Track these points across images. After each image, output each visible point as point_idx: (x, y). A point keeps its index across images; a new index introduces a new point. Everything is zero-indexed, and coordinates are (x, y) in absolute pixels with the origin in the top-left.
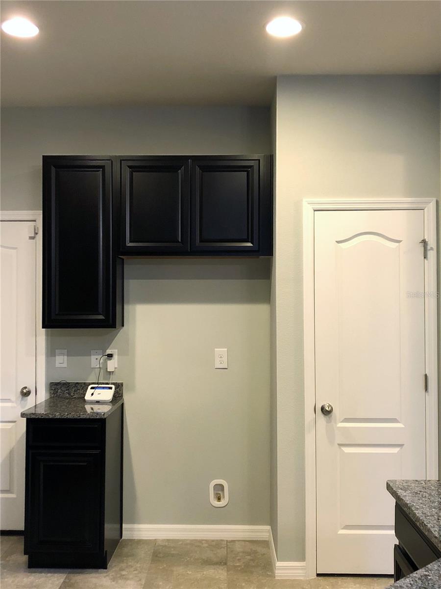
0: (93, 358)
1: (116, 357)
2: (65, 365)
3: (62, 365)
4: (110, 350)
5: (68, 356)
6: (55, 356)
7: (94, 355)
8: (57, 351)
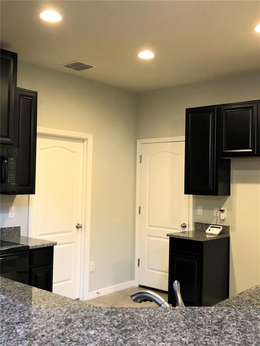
0: (215, 211)
1: (226, 212)
2: (202, 214)
3: (201, 214)
4: (223, 208)
5: (203, 209)
6: (197, 209)
7: (215, 210)
8: (198, 206)
